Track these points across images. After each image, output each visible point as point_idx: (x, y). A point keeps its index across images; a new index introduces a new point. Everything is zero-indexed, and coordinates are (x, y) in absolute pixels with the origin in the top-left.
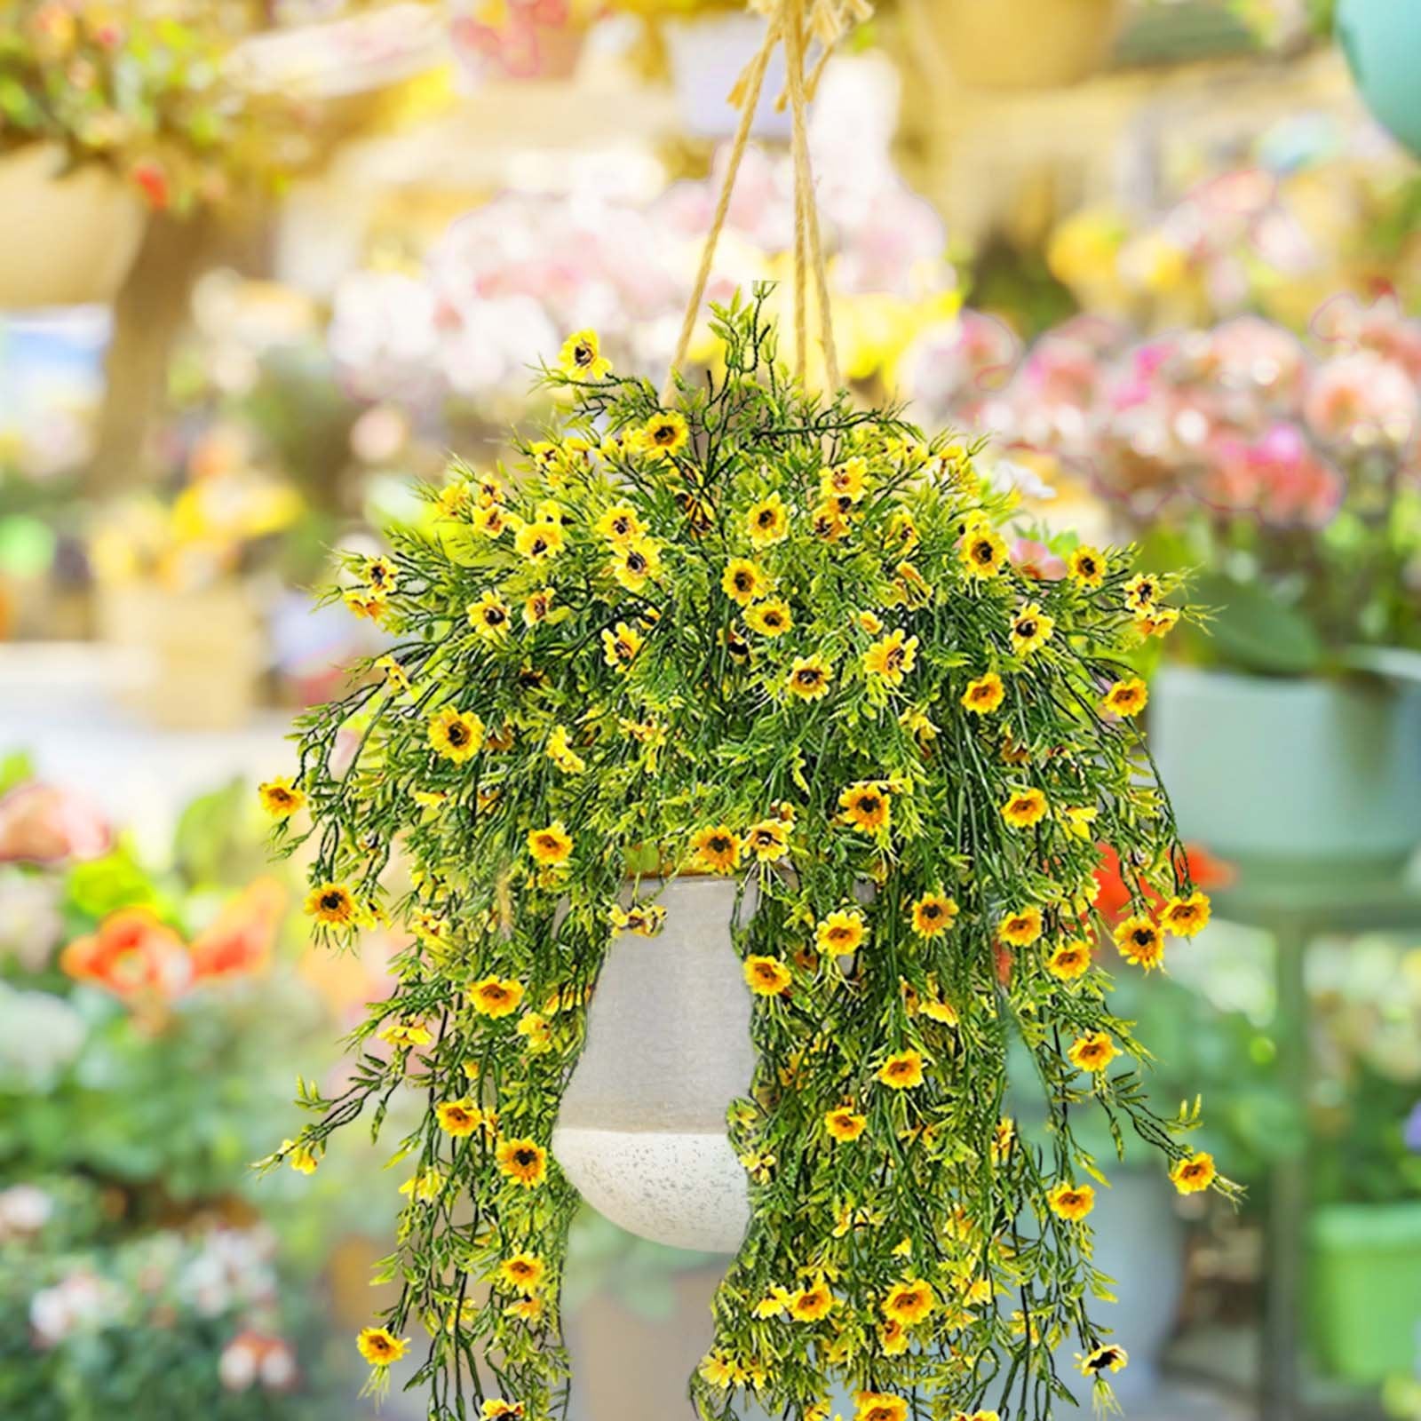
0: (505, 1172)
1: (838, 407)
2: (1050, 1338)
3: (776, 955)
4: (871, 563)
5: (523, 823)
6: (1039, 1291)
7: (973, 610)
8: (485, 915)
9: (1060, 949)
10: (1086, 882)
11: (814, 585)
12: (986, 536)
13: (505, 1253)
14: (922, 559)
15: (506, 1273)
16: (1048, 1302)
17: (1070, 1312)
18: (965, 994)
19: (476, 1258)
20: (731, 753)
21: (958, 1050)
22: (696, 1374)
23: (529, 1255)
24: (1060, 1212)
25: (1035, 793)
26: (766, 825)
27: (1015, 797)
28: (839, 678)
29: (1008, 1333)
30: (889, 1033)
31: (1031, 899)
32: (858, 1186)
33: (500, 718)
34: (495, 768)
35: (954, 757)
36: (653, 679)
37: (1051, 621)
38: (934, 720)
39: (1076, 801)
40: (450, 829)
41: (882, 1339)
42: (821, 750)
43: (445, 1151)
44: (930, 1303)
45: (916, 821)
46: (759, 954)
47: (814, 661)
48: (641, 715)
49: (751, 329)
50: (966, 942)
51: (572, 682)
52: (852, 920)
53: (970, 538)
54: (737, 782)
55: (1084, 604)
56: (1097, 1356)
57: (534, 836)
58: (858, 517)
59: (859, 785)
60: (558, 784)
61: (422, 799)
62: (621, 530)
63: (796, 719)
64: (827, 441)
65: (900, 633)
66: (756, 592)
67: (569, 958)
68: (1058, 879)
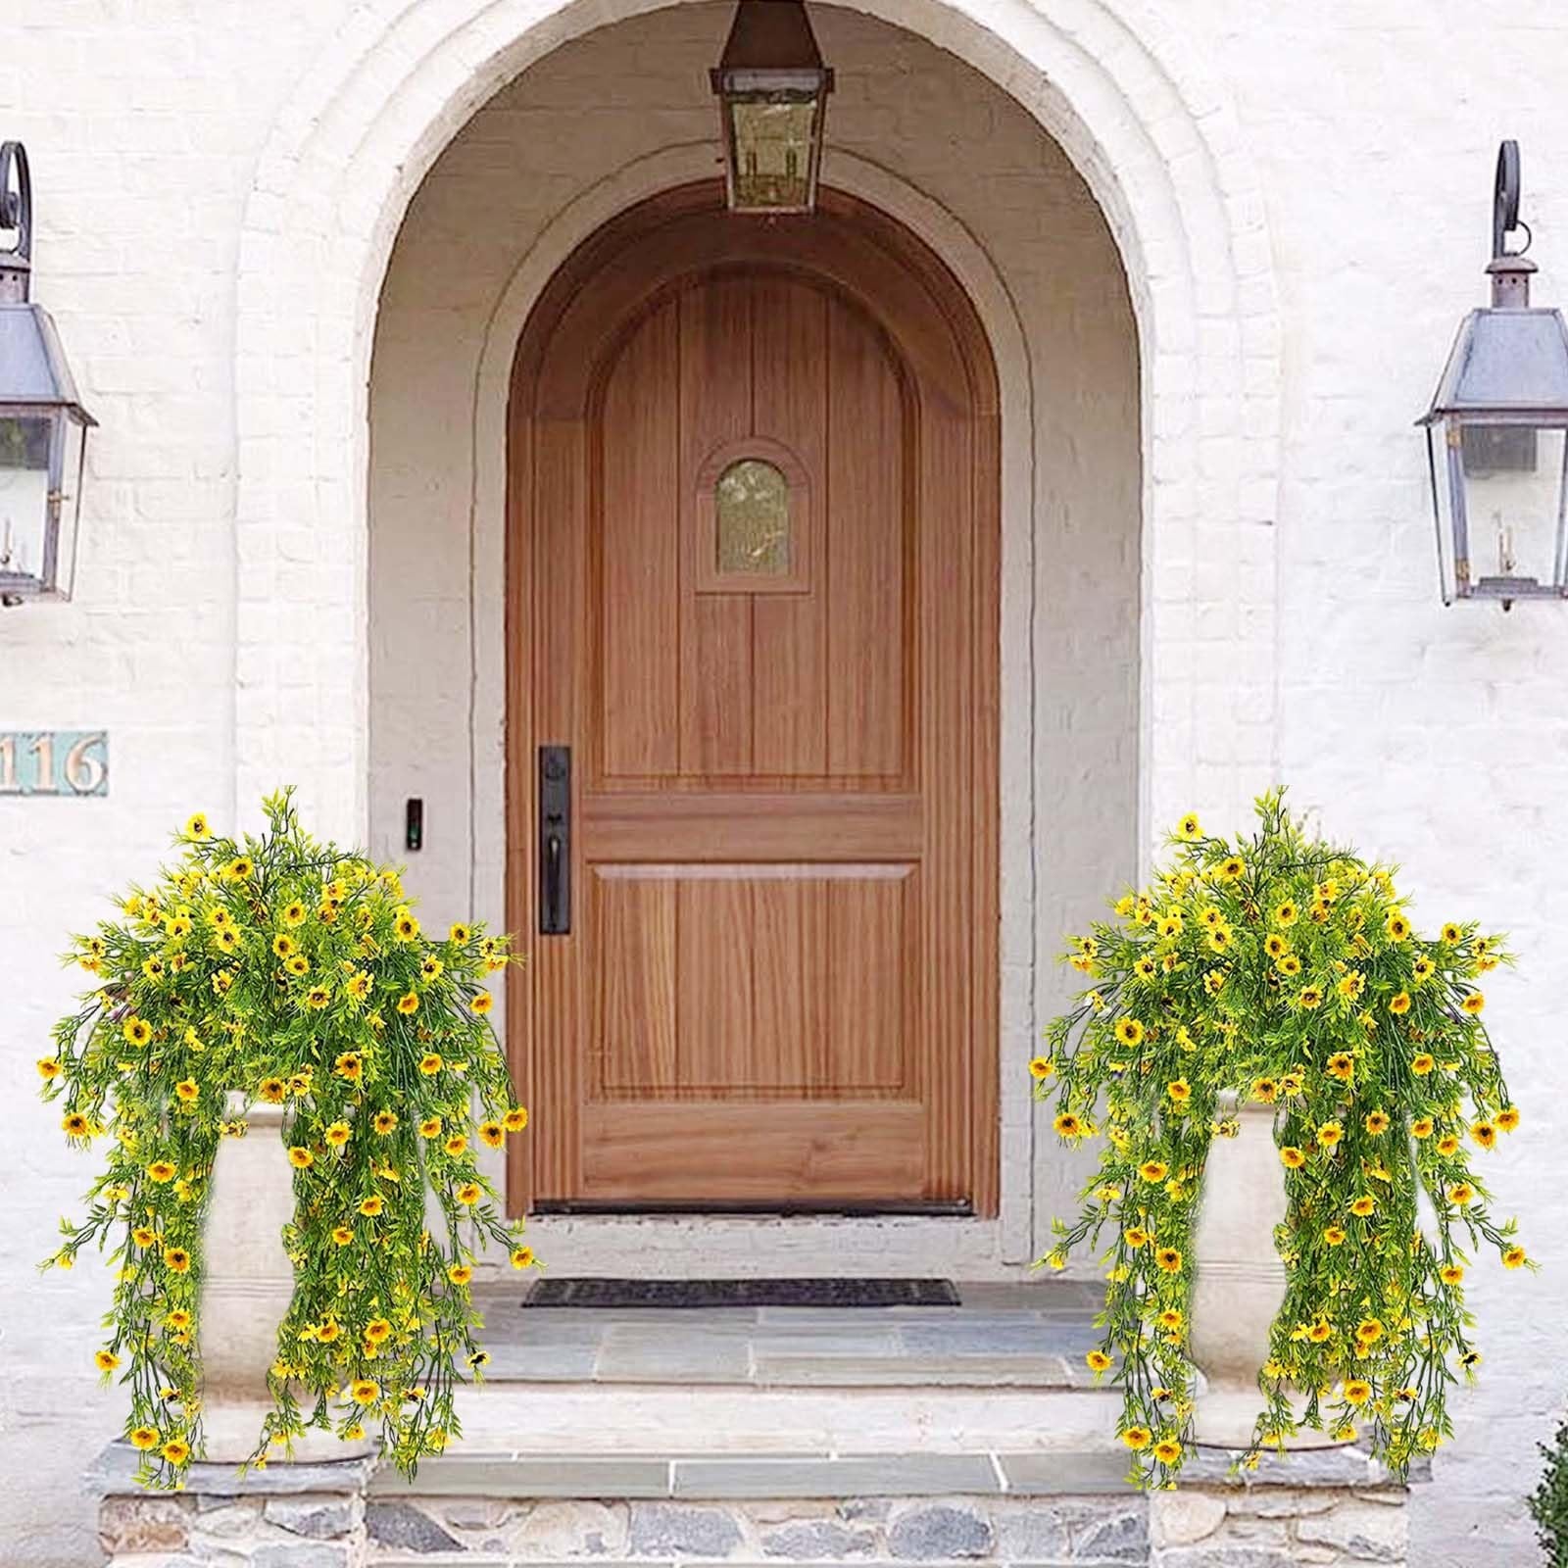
0: (169, 1266)
1: (329, 851)
2: (450, 1349)
3: (305, 1145)
4: (349, 935)
5: (174, 1078)
6: (445, 1322)
7: (402, 959)
8: (155, 1128)
9: (451, 1139)
10: (464, 1104)
11: (320, 947)
12: (407, 919)
13: (169, 1309)
14: (375, 932)
15: (170, 1320)
16: (449, 1329)
17: (461, 1334)
18: (403, 1165)
19: (155, 1312)
20: (280, 1039)
21: (400, 1195)
22: (269, 1371)
23: (182, 1310)
24: (454, 1280)
25: (436, 1056)
26: (298, 1077)
27: (426, 1058)
28: (334, 997)
29: (429, 1346)
30: (364, 1186)
31: (435, 1113)
32: (350, 1269)
33: (160, 1023)
34: (158, 1049)
35: (394, 1038)
36: (238, 1000)
37: (442, 964)
38: (383, 1019)
39: (458, 1060)
40: (136, 1082)
41: (364, 1350)
42: (326, 1036)
43: (137, 1256)
44: (389, 1331)
45: (376, 1073)
46: (296, 1145)
47: (321, 988)
48: (233, 1019)
49: (284, 811)
50: (402, 1138)
51: (197, 1002)
52: (342, 1126)
53: (399, 920)
54: (283, 1054)
55: (458, 954)
56: (475, 1357)
57: (179, 1085)
58: (342, 910)
59: (346, 1054)
60: (191, 1057)
61: (121, 1067)
62: (220, 920)
63: (313, 1019)
64: (325, 870)
65: (365, 972)
66: (290, 952)
67: (199, 1150)
68: (449, 1102)
